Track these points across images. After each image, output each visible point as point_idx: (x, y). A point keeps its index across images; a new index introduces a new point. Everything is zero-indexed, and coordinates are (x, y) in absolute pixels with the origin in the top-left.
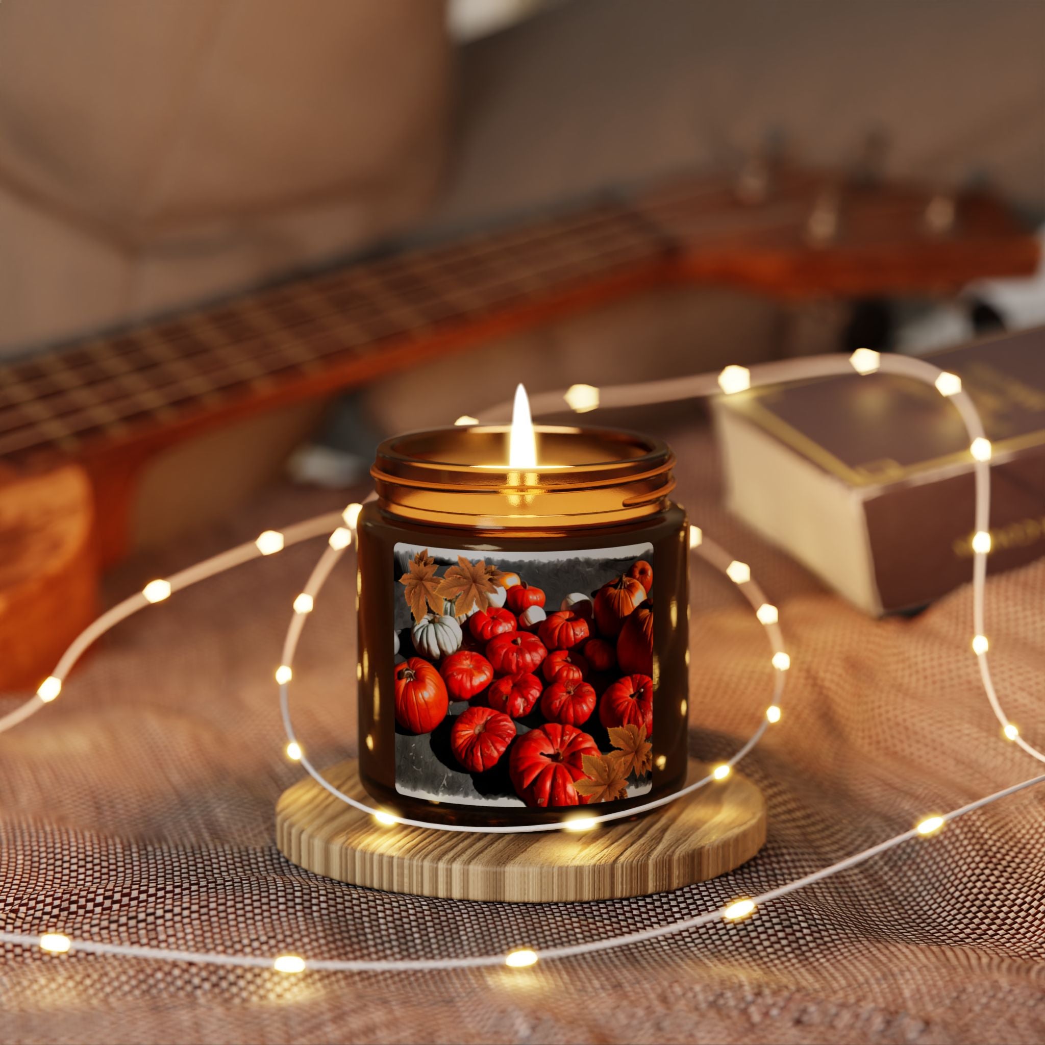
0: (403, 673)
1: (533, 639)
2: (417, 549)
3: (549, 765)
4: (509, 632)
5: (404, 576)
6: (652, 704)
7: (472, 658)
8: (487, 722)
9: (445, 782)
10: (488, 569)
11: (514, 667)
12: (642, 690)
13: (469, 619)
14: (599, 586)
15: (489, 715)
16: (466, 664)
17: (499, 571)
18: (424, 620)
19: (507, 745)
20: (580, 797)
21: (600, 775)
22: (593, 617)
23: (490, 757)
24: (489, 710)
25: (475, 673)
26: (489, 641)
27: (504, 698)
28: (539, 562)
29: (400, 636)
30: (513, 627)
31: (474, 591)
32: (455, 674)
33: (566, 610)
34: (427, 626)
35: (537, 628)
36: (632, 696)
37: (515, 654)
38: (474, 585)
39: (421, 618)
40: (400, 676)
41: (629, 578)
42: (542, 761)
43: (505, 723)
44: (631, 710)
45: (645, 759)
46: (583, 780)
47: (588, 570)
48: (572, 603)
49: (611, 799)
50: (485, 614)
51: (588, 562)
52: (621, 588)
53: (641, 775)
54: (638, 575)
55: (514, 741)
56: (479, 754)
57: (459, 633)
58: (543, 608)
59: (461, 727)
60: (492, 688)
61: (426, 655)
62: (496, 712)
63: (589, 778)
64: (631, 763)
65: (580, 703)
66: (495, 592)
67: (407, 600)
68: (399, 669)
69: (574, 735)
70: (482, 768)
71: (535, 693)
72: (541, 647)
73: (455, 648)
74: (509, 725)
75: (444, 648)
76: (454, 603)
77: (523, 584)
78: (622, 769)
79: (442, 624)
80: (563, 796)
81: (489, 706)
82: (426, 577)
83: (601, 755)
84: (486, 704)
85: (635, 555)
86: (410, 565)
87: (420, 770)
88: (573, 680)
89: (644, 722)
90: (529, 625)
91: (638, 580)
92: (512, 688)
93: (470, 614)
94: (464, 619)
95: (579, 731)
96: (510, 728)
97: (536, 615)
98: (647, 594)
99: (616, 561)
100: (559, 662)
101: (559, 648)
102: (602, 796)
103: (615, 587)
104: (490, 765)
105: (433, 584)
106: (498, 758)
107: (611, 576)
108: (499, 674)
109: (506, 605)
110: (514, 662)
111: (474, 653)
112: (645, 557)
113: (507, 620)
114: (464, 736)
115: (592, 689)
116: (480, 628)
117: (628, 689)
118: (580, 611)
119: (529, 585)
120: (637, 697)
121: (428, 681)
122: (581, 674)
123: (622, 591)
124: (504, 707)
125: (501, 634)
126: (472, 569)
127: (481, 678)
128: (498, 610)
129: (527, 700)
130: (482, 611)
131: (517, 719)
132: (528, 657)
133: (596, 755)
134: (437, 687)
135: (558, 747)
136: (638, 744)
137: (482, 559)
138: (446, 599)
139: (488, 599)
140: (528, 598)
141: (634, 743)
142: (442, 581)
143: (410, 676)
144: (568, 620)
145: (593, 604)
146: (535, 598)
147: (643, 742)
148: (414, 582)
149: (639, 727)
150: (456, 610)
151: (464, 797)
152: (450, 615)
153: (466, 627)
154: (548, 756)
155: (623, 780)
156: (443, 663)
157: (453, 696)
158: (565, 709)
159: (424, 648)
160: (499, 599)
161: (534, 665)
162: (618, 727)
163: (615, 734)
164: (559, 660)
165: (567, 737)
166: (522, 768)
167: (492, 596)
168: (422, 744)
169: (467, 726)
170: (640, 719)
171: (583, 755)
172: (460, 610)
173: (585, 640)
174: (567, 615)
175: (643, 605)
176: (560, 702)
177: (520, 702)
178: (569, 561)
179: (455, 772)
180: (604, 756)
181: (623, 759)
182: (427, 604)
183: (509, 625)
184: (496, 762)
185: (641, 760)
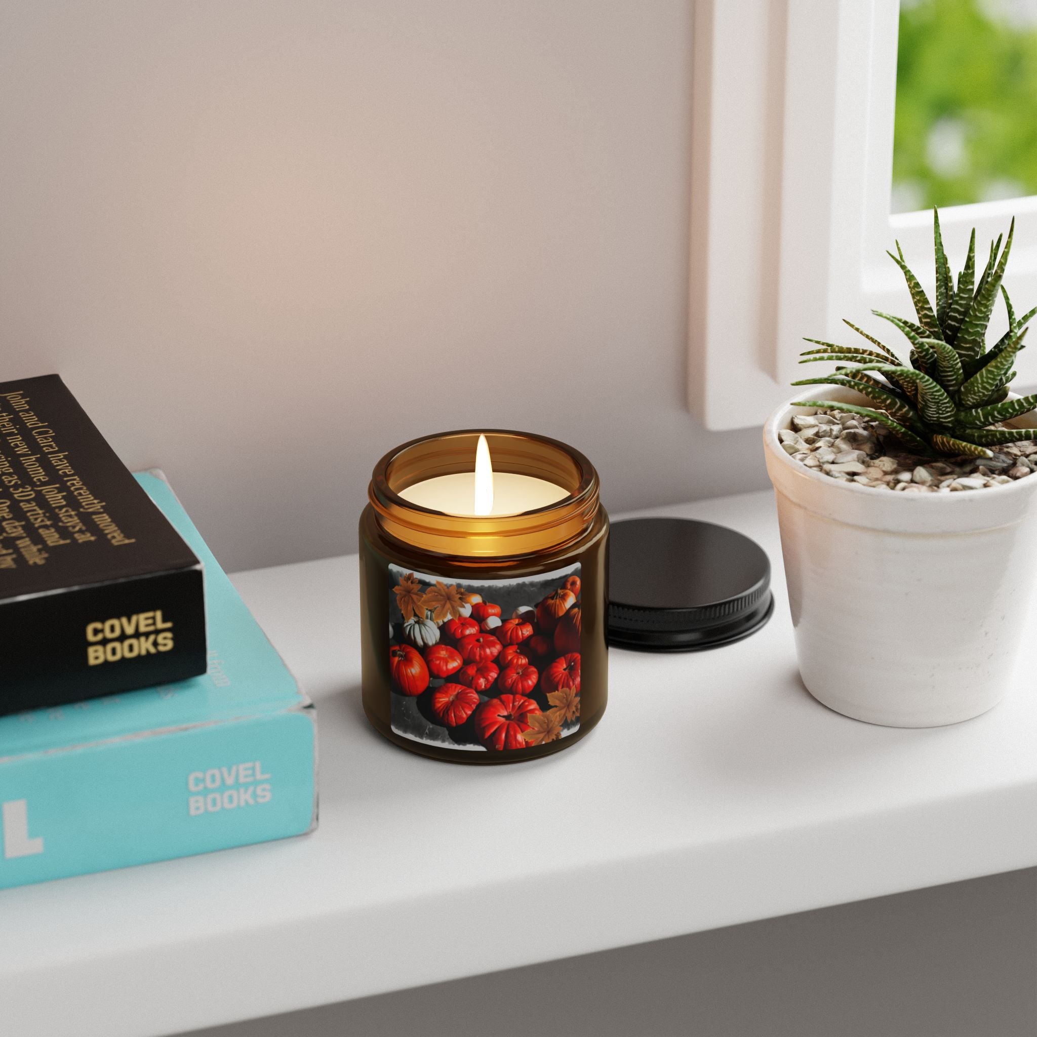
0: (396, 653)
1: (492, 639)
2: (406, 572)
3: (504, 723)
4: (474, 634)
5: (396, 587)
6: (580, 671)
7: (447, 651)
8: (458, 693)
9: (427, 731)
10: (459, 591)
11: (477, 658)
12: (573, 664)
13: (444, 623)
14: (541, 599)
15: (460, 689)
16: (443, 653)
17: (466, 593)
18: (412, 621)
19: (472, 710)
20: (526, 742)
21: (541, 726)
22: (536, 620)
23: (461, 717)
24: (460, 686)
25: (450, 660)
26: (460, 639)
27: (470, 678)
28: (496, 587)
29: (393, 627)
30: (477, 631)
31: (448, 605)
32: (434, 660)
33: (516, 618)
34: (414, 625)
35: (494, 632)
36: (565, 670)
37: (478, 649)
38: (448, 601)
39: (409, 619)
40: (394, 654)
41: (563, 590)
42: (499, 720)
43: (471, 695)
44: (564, 679)
45: (574, 709)
46: (529, 731)
47: (532, 589)
48: (520, 613)
49: (550, 740)
50: (457, 621)
51: (532, 584)
52: (556, 599)
53: (572, 721)
54: (569, 587)
55: (477, 707)
56: (453, 715)
57: (437, 633)
58: (500, 618)
59: (438, 695)
60: (462, 671)
61: (414, 644)
62: (464, 687)
63: (533, 729)
64: (565, 715)
65: (526, 680)
66: (464, 607)
67: (399, 605)
68: (393, 649)
69: (522, 701)
70: (455, 724)
71: (494, 675)
72: (498, 644)
73: (434, 642)
74: (475, 696)
75: (426, 641)
76: (433, 612)
77: (484, 602)
78: (558, 719)
79: (425, 625)
80: (514, 743)
81: (460, 684)
82: (413, 591)
83: (541, 713)
84: (458, 682)
85: (567, 573)
86: (401, 580)
87: (410, 720)
88: (521, 664)
89: (573, 684)
90: (488, 629)
91: (569, 590)
92: (477, 672)
93: (446, 620)
94: (441, 623)
95: (526, 698)
96: (475, 698)
97: (494, 622)
98: (576, 598)
99: (553, 580)
100: (511, 653)
101: (511, 644)
102: (542, 740)
103: (552, 598)
104: (461, 722)
105: (418, 597)
106: (466, 719)
107: (549, 591)
108: (466, 662)
109: (472, 616)
110: (478, 654)
111: (449, 647)
112: (575, 573)
113: (472, 626)
114: (442, 701)
115: (535, 670)
116: (453, 631)
117: (562, 665)
118: (526, 618)
119: (489, 602)
120: (569, 670)
121: (414, 662)
122: (527, 660)
123: (558, 600)
124: (470, 684)
125: (468, 635)
126: (446, 590)
127: (454, 664)
128: (465, 619)
129: (487, 680)
130: (454, 619)
131: (480, 692)
132: (488, 651)
133: (538, 713)
134: (421, 666)
135: (510, 710)
136: (569, 701)
137: (454, 584)
138: (427, 609)
139: (459, 611)
140: (487, 610)
141: (567, 700)
142: (424, 596)
143: (401, 656)
144: (517, 625)
145: (536, 612)
146: (493, 611)
147: (573, 697)
148: (404, 593)
149: (570, 689)
150: (435, 617)
151: (442, 742)
152: (431, 619)
153: (443, 628)
154: (504, 717)
155: (558, 727)
156: (425, 651)
157: (433, 674)
158: (515, 685)
159: (412, 639)
160: (466, 611)
161: (493, 656)
162: (555, 691)
163: (553, 698)
164: (511, 651)
165: (517, 703)
166: (484, 725)
167: (462, 610)
168: (411, 704)
169: (444, 695)
170: (571, 683)
171: (529, 715)
172: (438, 617)
173: (530, 637)
174: (517, 621)
175: (573, 607)
176: (512, 680)
177: (482, 681)
178: (518, 585)
179: (434, 725)
180: (545, 713)
181: (558, 713)
182: (413, 609)
183: (474, 629)
184: (464, 721)
185: (571, 711)
